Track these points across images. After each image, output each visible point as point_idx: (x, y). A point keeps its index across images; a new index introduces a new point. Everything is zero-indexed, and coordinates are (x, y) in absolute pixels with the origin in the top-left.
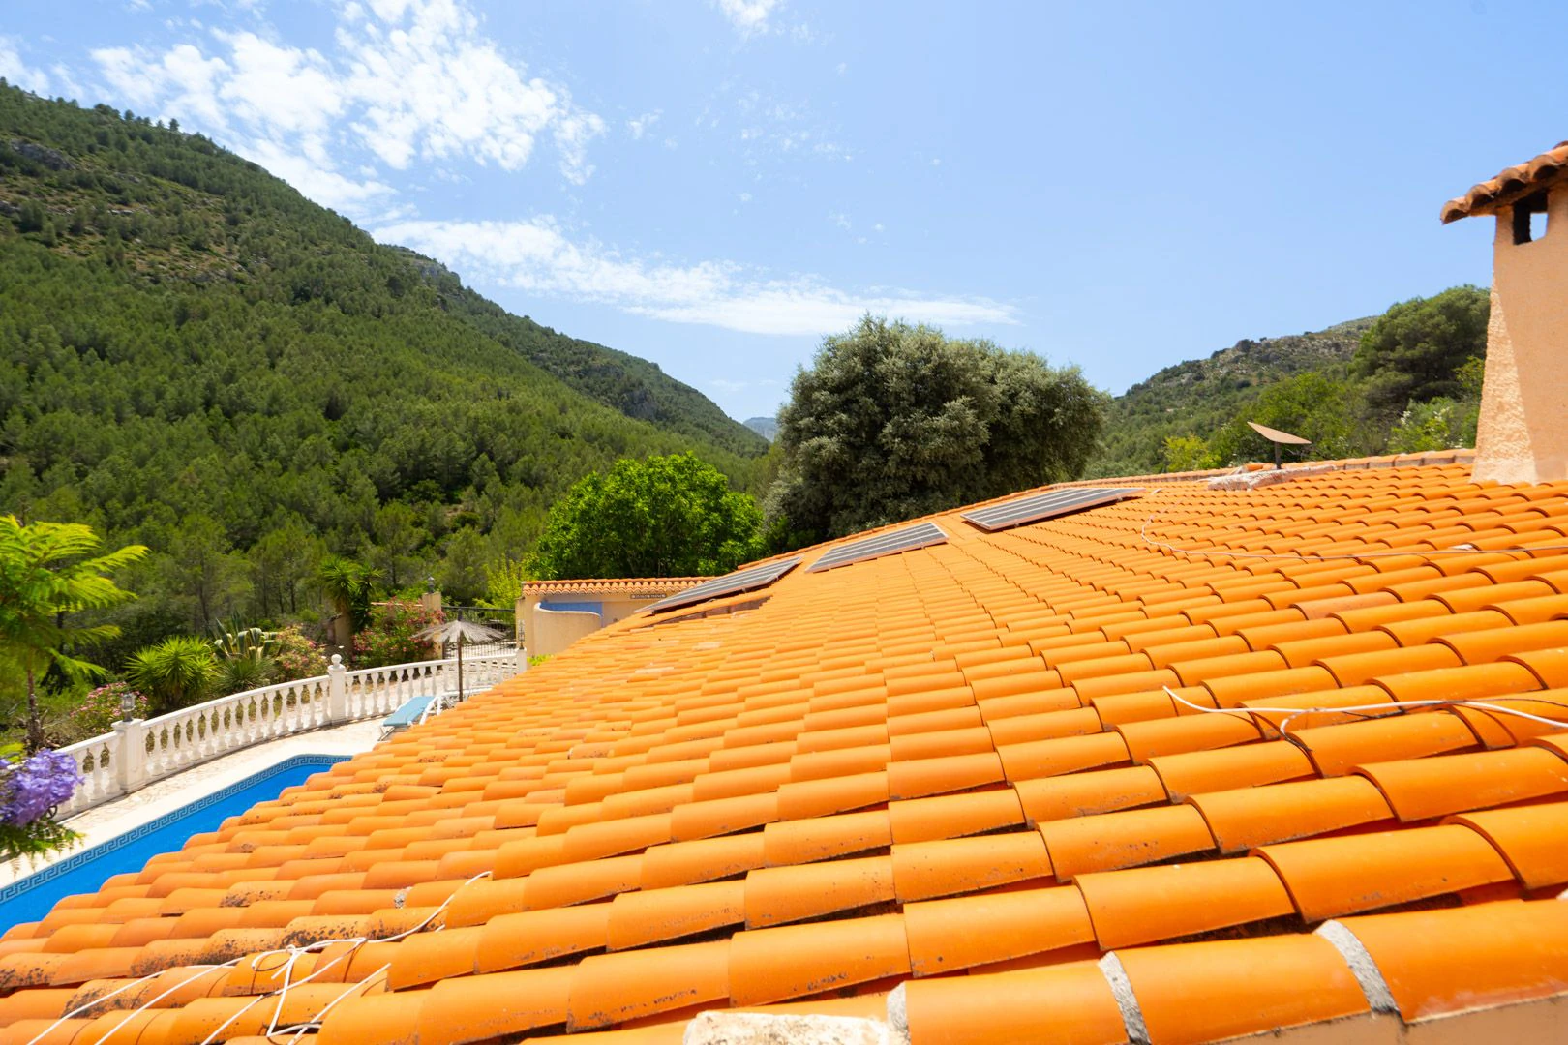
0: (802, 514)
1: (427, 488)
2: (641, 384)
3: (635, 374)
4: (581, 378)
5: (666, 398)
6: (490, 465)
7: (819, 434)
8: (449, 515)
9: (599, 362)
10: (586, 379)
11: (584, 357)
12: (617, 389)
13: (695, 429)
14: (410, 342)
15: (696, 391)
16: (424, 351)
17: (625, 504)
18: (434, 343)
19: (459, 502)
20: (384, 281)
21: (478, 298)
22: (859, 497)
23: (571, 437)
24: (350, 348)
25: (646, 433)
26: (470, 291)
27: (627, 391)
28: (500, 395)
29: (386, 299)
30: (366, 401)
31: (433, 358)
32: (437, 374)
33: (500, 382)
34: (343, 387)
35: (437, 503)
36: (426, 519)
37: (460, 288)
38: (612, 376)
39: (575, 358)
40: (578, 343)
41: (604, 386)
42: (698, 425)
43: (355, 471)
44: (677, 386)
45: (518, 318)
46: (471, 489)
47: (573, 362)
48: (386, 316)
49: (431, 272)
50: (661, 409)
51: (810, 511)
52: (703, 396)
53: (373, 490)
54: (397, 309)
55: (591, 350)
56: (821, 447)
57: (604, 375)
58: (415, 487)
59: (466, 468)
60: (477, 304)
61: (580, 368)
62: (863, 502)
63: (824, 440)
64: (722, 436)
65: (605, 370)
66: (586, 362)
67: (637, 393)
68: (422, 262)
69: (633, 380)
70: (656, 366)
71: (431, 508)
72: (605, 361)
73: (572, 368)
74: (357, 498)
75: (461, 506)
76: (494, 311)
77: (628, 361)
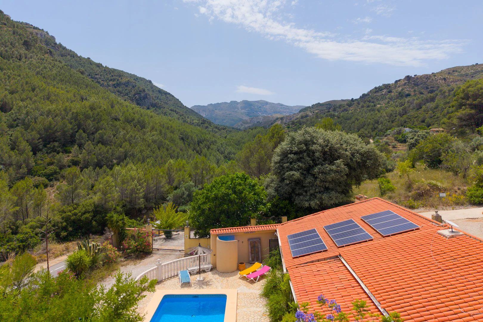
1: (54, 146)
2: (144, 91)
3: (142, 86)
4: (115, 87)
5: (155, 97)
6: (84, 135)
8: (66, 159)
9: (124, 80)
10: (118, 88)
11: (117, 77)
12: (133, 93)
13: (170, 112)
14: (38, 73)
15: (169, 94)
16: (44, 77)
18: (49, 73)
19: (70, 152)
20: (22, 42)
21: (64, 48)
23: (119, 120)
24: (9, 77)
25: (152, 117)
26: (60, 45)
27: (137, 94)
28: (82, 99)
29: (23, 51)
30: (21, 104)
31: (49, 81)
32: (51, 89)
33: (82, 92)
34: (9, 96)
35: (61, 154)
36: (56, 161)
37: (56, 44)
38: (131, 87)
39: (112, 78)
40: (114, 70)
41: (127, 91)
42: (171, 110)
43: (21, 139)
44: (160, 91)
45: (84, 58)
46: (76, 146)
47: (111, 80)
48: (23, 60)
49: (41, 35)
50: (154, 102)
52: (173, 96)
53: (29, 148)
54: (29, 56)
55: (120, 74)
57: (127, 86)
58: (48, 146)
59: (73, 136)
60: (64, 52)
61: (115, 82)
64: (183, 115)
65: (127, 84)
66: (118, 80)
67: (143, 95)
68: (36, 31)
69: (141, 89)
70: (150, 82)
71: (58, 156)
72: (127, 80)
73: (111, 83)
74: (21, 152)
75: (71, 154)
76: (73, 55)
77: (136, 78)
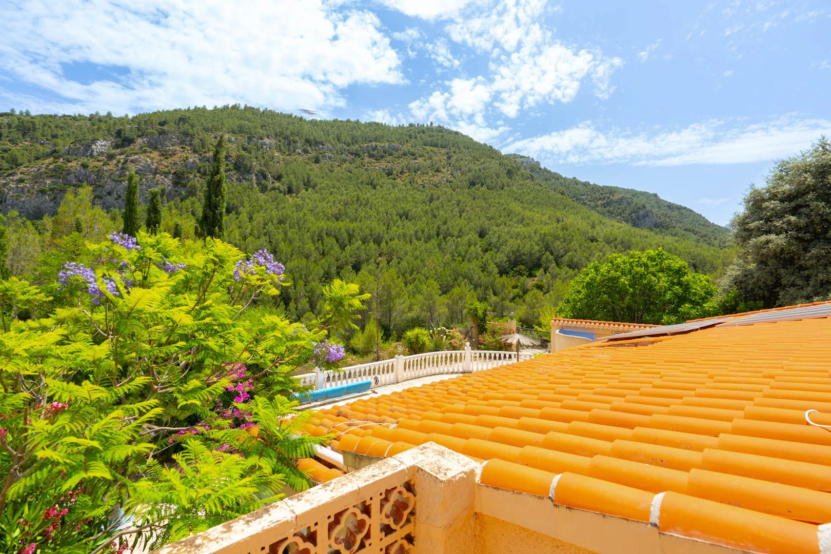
0: (752, 290)
1: (520, 269)
2: (644, 207)
3: (640, 201)
4: (605, 207)
5: (663, 214)
6: (551, 257)
7: (768, 232)
8: (530, 283)
9: (617, 197)
10: (608, 208)
11: (608, 195)
12: (628, 212)
13: (684, 232)
14: (516, 199)
15: (685, 208)
16: (522, 202)
17: (615, 280)
18: (526, 198)
19: (535, 276)
20: (505, 172)
21: (549, 172)
22: (808, 278)
23: (597, 241)
24: (490, 205)
25: (646, 237)
26: (545, 169)
27: (634, 212)
28: (558, 221)
29: (506, 180)
30: (496, 229)
31: (525, 206)
32: (528, 213)
33: (558, 214)
34: (487, 222)
35: (525, 277)
36: (519, 284)
37: (540, 169)
38: (625, 204)
39: (601, 196)
40: (604, 188)
41: (619, 211)
42: (686, 230)
43: (490, 261)
44: (671, 206)
45: (569, 179)
46: (542, 270)
47: (600, 199)
48: (506, 188)
49: (527, 163)
50: (658, 221)
51: (760, 287)
52: (691, 211)
53: (496, 270)
54: (510, 184)
55: (612, 191)
56: (768, 242)
57: (620, 204)
58: (515, 269)
59: (539, 259)
60: (548, 175)
61: (605, 201)
62: (812, 282)
63: (773, 237)
64: (705, 236)
65: (620, 202)
66: (608, 198)
67: (641, 212)
68: (522, 159)
69: (639, 205)
70: (655, 195)
71: (522, 279)
72: (620, 196)
73: (600, 202)
74: (490, 273)
75: (536, 279)
76: (557, 177)
77: (635, 194)
